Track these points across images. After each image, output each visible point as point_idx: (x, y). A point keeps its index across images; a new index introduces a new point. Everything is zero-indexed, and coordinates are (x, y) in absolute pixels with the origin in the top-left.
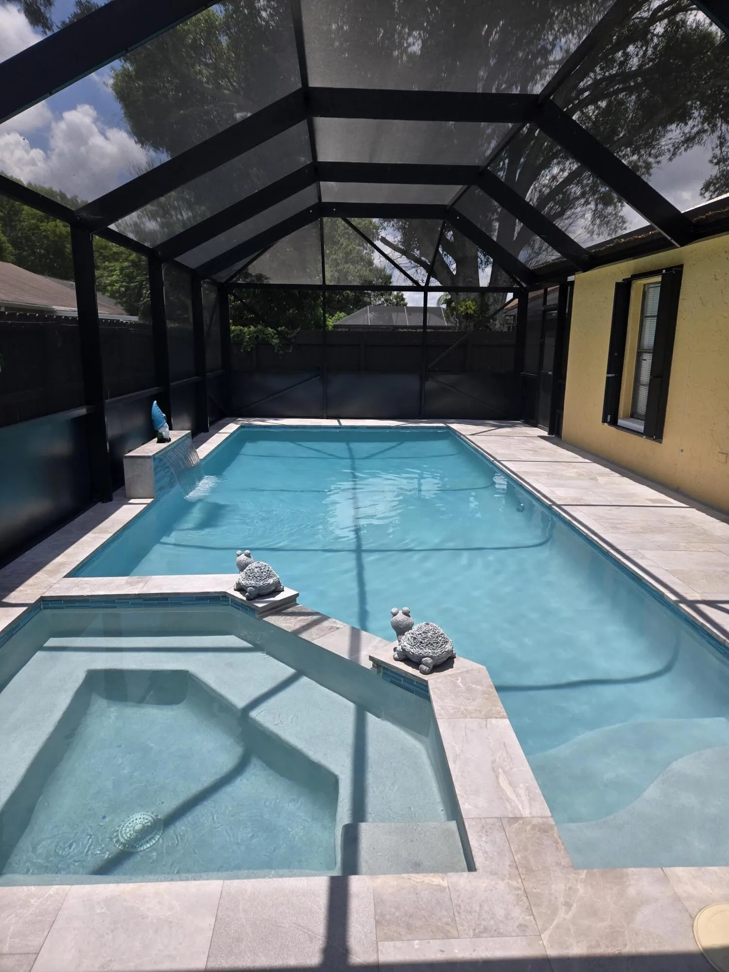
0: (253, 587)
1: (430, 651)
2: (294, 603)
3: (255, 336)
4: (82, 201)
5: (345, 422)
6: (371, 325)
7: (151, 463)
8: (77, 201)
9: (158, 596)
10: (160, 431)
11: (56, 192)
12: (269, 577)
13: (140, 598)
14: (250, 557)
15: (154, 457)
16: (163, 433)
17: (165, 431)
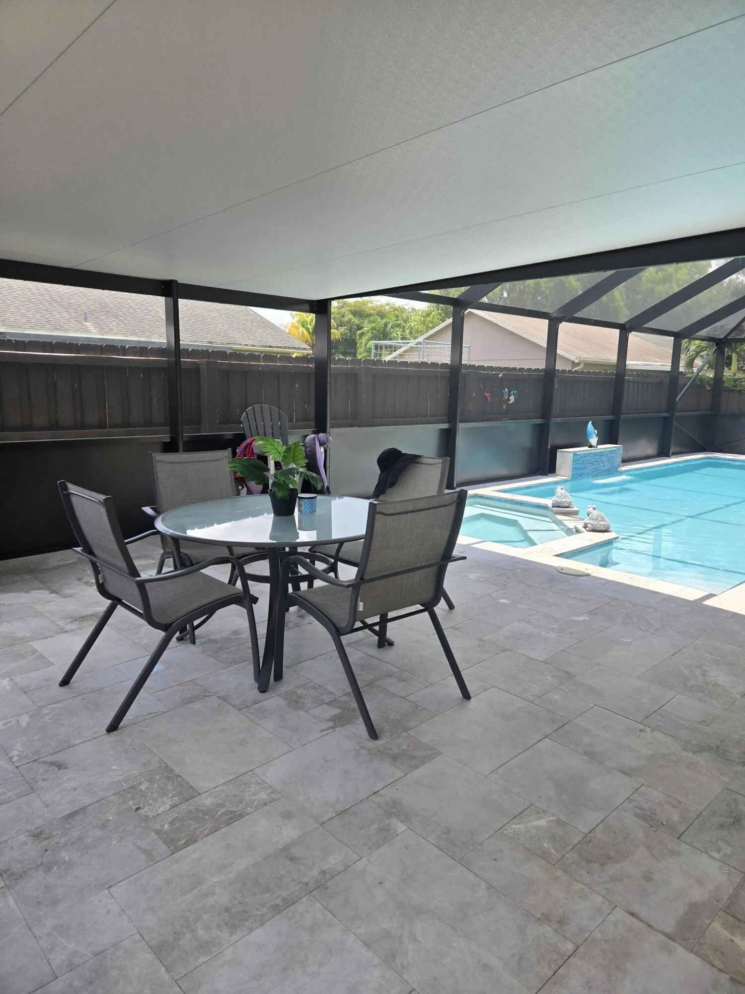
0: (555, 503)
1: (593, 526)
2: (578, 514)
7: (571, 455)
9: (519, 502)
10: (590, 440)
12: (565, 498)
13: (512, 501)
14: (563, 489)
15: (575, 454)
16: (592, 442)
17: (594, 440)
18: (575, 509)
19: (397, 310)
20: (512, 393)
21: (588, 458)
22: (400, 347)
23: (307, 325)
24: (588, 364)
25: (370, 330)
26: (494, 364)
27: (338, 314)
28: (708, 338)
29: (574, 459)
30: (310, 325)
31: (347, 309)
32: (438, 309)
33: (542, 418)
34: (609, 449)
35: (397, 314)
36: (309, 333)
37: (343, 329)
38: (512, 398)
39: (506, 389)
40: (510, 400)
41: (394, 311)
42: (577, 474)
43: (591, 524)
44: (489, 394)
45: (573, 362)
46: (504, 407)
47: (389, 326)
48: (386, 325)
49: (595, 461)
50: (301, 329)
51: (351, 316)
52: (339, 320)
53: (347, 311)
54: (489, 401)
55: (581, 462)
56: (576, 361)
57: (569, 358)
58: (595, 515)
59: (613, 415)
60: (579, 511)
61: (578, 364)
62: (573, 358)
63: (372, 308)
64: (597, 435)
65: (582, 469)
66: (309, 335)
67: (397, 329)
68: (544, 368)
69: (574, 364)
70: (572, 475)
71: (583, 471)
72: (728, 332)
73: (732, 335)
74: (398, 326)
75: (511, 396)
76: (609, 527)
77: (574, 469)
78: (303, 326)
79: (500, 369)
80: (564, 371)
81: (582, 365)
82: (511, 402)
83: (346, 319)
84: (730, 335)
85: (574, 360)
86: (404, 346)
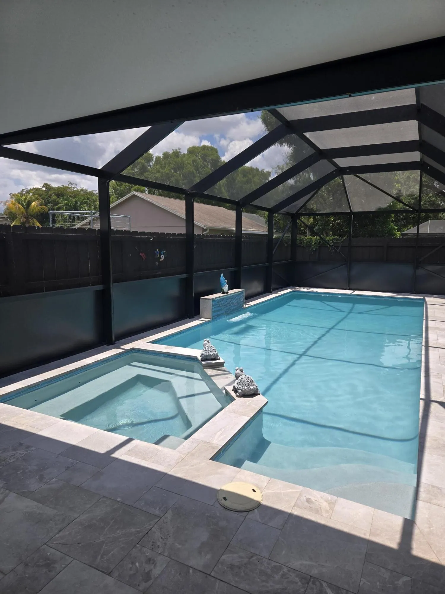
0: (204, 355)
1: (241, 387)
2: (223, 366)
3: (319, 242)
4: (266, 172)
5: (357, 292)
6: (429, 233)
7: (211, 302)
8: (264, 172)
9: (172, 354)
10: (223, 288)
11: (254, 168)
12: (211, 351)
13: (165, 354)
14: (209, 342)
15: (213, 300)
16: (224, 289)
17: (226, 288)
18: (221, 360)
19: (89, 194)
20: (162, 253)
21: (222, 302)
22: (86, 218)
23: (22, 202)
24: (212, 230)
25: (64, 205)
26: (147, 231)
27: (46, 195)
28: (286, 213)
29: (213, 304)
30: (24, 202)
31: (52, 192)
32: (116, 194)
33: (186, 273)
34: (236, 294)
35: (89, 196)
36: (24, 208)
37: (50, 206)
38: (163, 257)
39: (157, 250)
40: (161, 258)
41: (86, 194)
42: (216, 315)
43: (241, 390)
44: (143, 254)
45: (203, 228)
46: (157, 263)
47: (79, 203)
48: (76, 202)
49: (228, 304)
50: (17, 205)
51: (55, 197)
52: (47, 200)
53: (53, 193)
54: (144, 260)
55: (218, 306)
56: (205, 228)
57: (201, 226)
58: (244, 380)
59: (235, 267)
60: (224, 362)
61: (206, 230)
62: (203, 226)
63: (71, 192)
64: (228, 284)
65: (219, 310)
66: (24, 209)
67: (85, 205)
68: (185, 233)
69: (204, 230)
70: (213, 317)
71: (219, 313)
72: (298, 209)
73: (300, 211)
74: (85, 203)
75: (162, 255)
76: (257, 390)
77: (213, 312)
78: (19, 203)
79: (151, 234)
80: (199, 235)
81: (208, 231)
82: (162, 260)
83: (52, 199)
84: (298, 212)
85: (203, 227)
86: (89, 217)
